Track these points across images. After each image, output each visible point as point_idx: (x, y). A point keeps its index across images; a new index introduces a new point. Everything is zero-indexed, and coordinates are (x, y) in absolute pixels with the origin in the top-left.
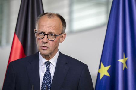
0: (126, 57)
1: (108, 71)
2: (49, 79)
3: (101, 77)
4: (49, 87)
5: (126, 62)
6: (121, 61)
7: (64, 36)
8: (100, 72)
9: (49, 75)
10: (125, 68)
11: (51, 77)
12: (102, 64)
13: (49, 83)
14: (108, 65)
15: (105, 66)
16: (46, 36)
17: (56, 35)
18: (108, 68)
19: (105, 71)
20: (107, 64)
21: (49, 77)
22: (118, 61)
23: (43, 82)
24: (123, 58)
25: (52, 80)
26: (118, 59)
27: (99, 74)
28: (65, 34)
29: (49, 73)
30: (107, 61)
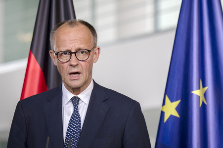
0: (204, 86)
1: (177, 109)
2: (77, 124)
3: (166, 118)
4: (77, 136)
5: (205, 95)
6: (196, 92)
7: (97, 51)
8: (164, 111)
9: (77, 118)
10: (203, 103)
11: (80, 121)
12: (167, 98)
13: (77, 130)
14: (176, 100)
15: (172, 101)
16: (73, 55)
17: (88, 51)
18: (177, 103)
19: (171, 109)
20: (175, 98)
21: (77, 121)
22: (192, 93)
23: (68, 130)
24: (199, 89)
25: (82, 126)
26: (192, 90)
27: (162, 113)
28: (99, 49)
29: (77, 115)
30: (176, 92)
